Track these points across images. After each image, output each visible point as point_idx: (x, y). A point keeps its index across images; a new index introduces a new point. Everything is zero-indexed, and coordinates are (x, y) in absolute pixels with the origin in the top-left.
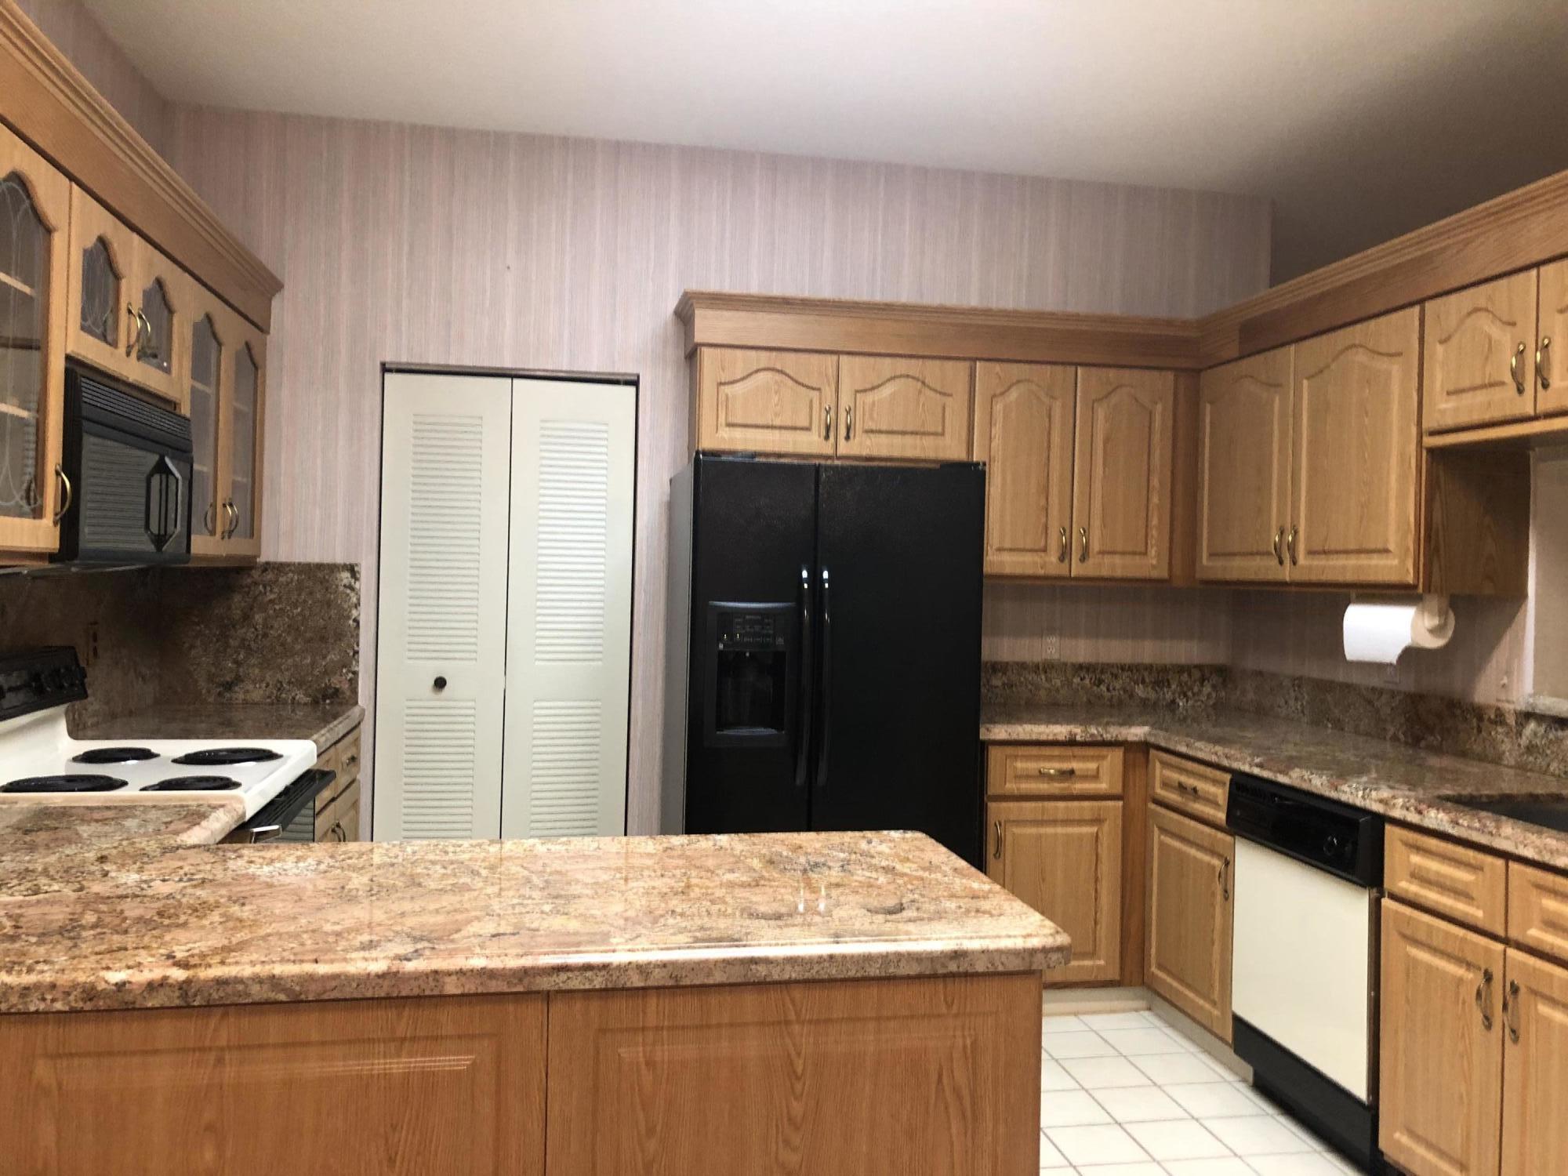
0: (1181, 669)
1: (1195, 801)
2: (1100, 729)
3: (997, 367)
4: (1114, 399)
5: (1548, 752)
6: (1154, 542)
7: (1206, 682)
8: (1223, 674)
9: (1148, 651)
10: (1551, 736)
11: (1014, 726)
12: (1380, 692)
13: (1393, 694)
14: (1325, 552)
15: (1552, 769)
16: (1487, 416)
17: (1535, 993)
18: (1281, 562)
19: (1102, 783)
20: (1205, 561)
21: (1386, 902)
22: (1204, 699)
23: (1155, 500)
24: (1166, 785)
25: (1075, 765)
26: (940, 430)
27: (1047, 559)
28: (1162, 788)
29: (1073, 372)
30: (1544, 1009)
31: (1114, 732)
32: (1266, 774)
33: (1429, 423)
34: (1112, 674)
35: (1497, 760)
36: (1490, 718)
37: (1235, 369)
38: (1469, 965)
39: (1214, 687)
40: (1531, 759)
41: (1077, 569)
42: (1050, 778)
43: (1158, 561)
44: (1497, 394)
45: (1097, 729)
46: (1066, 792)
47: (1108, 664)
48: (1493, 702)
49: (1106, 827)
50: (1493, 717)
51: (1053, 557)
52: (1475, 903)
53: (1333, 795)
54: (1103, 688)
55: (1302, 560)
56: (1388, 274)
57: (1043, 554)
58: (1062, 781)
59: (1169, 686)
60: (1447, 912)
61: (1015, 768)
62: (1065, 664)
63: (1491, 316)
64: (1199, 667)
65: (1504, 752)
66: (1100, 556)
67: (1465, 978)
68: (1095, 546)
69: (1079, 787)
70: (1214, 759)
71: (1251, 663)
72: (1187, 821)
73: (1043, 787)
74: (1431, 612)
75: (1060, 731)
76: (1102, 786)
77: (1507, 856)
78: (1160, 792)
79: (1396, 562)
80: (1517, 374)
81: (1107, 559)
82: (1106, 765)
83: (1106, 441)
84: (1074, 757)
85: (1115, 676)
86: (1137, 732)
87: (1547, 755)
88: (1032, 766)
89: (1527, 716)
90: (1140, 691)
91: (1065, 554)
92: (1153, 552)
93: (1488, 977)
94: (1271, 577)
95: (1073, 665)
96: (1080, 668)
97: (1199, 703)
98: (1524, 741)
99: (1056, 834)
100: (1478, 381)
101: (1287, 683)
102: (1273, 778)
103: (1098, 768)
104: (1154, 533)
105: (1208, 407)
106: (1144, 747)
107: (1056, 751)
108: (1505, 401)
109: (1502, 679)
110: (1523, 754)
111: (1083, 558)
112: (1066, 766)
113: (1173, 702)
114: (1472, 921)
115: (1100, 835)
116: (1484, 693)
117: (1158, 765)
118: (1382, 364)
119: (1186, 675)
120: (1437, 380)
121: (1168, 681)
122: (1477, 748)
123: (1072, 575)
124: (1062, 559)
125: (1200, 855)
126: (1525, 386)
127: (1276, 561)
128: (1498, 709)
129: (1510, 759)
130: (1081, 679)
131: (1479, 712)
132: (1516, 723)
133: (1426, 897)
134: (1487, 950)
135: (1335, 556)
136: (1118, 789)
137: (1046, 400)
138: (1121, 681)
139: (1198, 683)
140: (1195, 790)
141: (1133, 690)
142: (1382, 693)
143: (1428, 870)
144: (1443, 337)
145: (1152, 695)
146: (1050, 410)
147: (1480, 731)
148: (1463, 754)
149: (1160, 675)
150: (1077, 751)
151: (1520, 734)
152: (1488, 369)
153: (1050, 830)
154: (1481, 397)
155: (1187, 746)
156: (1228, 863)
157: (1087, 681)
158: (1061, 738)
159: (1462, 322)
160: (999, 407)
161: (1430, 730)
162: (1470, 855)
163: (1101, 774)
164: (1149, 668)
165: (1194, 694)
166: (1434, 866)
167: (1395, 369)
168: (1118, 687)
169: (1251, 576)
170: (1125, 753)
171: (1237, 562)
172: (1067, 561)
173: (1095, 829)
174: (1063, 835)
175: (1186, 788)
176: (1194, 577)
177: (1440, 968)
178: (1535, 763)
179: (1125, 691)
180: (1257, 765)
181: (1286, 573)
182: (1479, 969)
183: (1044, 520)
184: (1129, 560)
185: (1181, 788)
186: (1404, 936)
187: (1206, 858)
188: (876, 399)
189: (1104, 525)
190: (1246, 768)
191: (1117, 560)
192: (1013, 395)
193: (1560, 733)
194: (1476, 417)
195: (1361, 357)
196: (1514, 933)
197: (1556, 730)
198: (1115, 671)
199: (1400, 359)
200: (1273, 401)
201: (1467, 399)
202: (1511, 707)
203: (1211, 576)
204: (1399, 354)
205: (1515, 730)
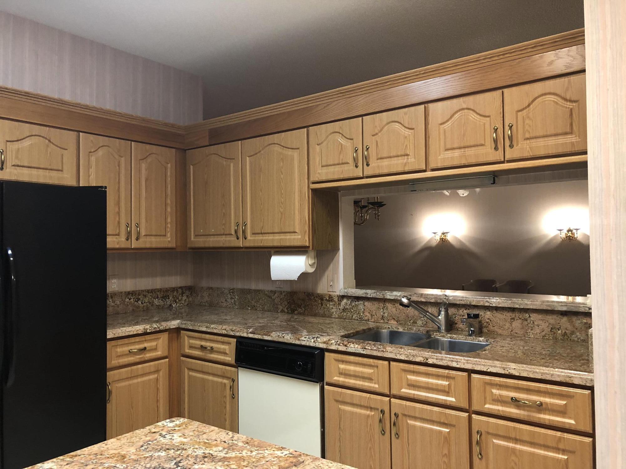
0: (174, 289)
1: (211, 354)
2: (158, 325)
3: (92, 137)
4: (149, 160)
5: (352, 311)
6: (169, 230)
7: (184, 295)
8: (191, 290)
9: (158, 283)
10: (353, 304)
11: (116, 330)
12: (275, 292)
13: (281, 293)
14: (262, 233)
15: (354, 317)
16: (342, 177)
17: (405, 415)
18: (238, 238)
19: (158, 351)
20: (192, 239)
21: (326, 387)
22: (183, 302)
23: (169, 209)
24: (191, 347)
25: (146, 345)
26: (60, 168)
27: (120, 239)
28: (188, 349)
29: (130, 144)
30: (411, 422)
31: (165, 325)
32: (256, 336)
33: (312, 179)
34: (143, 295)
35: (330, 316)
36: (326, 299)
37: (207, 150)
38: (371, 409)
39: (187, 296)
40: (345, 314)
41: (135, 244)
42: (135, 354)
43: (171, 239)
44: (346, 167)
45: (156, 325)
46: (142, 360)
47: (142, 290)
48: (326, 292)
49: (161, 373)
50: (328, 298)
51: (123, 238)
52: (374, 382)
53: (297, 342)
54: (140, 302)
55: (249, 237)
56: (290, 114)
57: (117, 237)
58: (139, 355)
59: (169, 299)
60: (361, 387)
61: (117, 352)
62: (122, 293)
63: (341, 135)
64: (180, 288)
65: (333, 312)
66: (145, 237)
67: (371, 415)
68: (143, 233)
69: (148, 355)
70: (224, 332)
71: (204, 284)
72: (207, 363)
73: (131, 359)
74: (311, 258)
75: (139, 328)
76: (159, 353)
77: (389, 360)
78: (188, 351)
79: (300, 237)
80: (355, 160)
81: (148, 239)
82: (160, 341)
83: (147, 180)
84: (145, 341)
85: (145, 296)
86: (174, 324)
87: (352, 312)
88: (126, 349)
89: (343, 297)
90: (156, 302)
91: (128, 236)
92: (169, 235)
93: (383, 412)
94: (232, 245)
95: (125, 292)
96: (129, 294)
97: (182, 305)
98: (341, 307)
99: (138, 383)
100: (336, 162)
101: (226, 291)
102: (262, 338)
103: (157, 345)
104: (169, 226)
105: (192, 167)
106: (178, 330)
107: (137, 339)
108: (349, 170)
109: (331, 283)
110: (341, 313)
111: (137, 239)
112: (142, 346)
113: (171, 305)
114: (372, 390)
115: (158, 378)
116: (322, 289)
117: (186, 338)
118: (290, 152)
119: (176, 292)
120: (316, 160)
121: (168, 295)
122: (321, 312)
123: (132, 247)
124: (127, 239)
125: (216, 379)
126: (358, 165)
127: (236, 239)
128: (330, 295)
129: (335, 315)
130: (130, 300)
131: (321, 297)
132: (338, 300)
133: (349, 383)
134: (382, 401)
135: (267, 235)
136: (166, 354)
137: (117, 157)
138: (147, 299)
139: (181, 295)
140: (212, 348)
141: (153, 302)
142: (276, 293)
143: (350, 370)
144: (319, 143)
145: (162, 303)
146: (119, 162)
147: (322, 305)
148: (315, 315)
149: (165, 293)
150: (148, 337)
151: (339, 304)
152: (341, 157)
153: (135, 381)
154: (337, 168)
155: (207, 327)
156: (234, 381)
157: (132, 300)
158: (140, 332)
159: (327, 137)
160: (93, 159)
161: (300, 306)
162: (371, 361)
163: (158, 347)
164: (160, 290)
165: (179, 301)
166: (352, 368)
167: (296, 154)
168: (146, 301)
169: (221, 245)
170: (169, 334)
171: (212, 239)
172: (130, 240)
173: (156, 376)
174: (141, 382)
175: (206, 348)
176: (187, 246)
177: (358, 412)
178: (347, 316)
179: (150, 303)
180: (251, 333)
181: (240, 243)
182: (378, 409)
183: (117, 219)
184: (158, 239)
185: (203, 348)
186: (337, 401)
187: (220, 380)
188: (20, 147)
189: (147, 221)
190: (245, 335)
191: (153, 239)
192: (100, 153)
193: (357, 303)
194: (336, 177)
195: (277, 148)
196: (394, 392)
197: (355, 302)
198: (145, 294)
199: (298, 150)
200: (230, 166)
201: (331, 169)
202: (336, 294)
203: (197, 245)
204: (298, 149)
205: (337, 303)
